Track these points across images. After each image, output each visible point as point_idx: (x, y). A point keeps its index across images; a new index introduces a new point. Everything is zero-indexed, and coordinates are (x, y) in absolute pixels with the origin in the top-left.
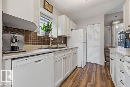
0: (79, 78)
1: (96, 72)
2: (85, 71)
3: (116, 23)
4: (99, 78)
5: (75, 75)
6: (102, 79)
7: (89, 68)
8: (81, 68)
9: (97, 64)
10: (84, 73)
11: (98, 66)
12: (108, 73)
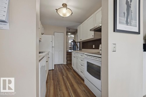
0: (56, 77)
1: (64, 69)
2: (57, 71)
3: (69, 34)
4: (67, 72)
5: (51, 76)
6: (69, 71)
7: (58, 68)
8: (52, 70)
9: (62, 64)
10: (57, 72)
11: (63, 65)
12: (71, 67)
